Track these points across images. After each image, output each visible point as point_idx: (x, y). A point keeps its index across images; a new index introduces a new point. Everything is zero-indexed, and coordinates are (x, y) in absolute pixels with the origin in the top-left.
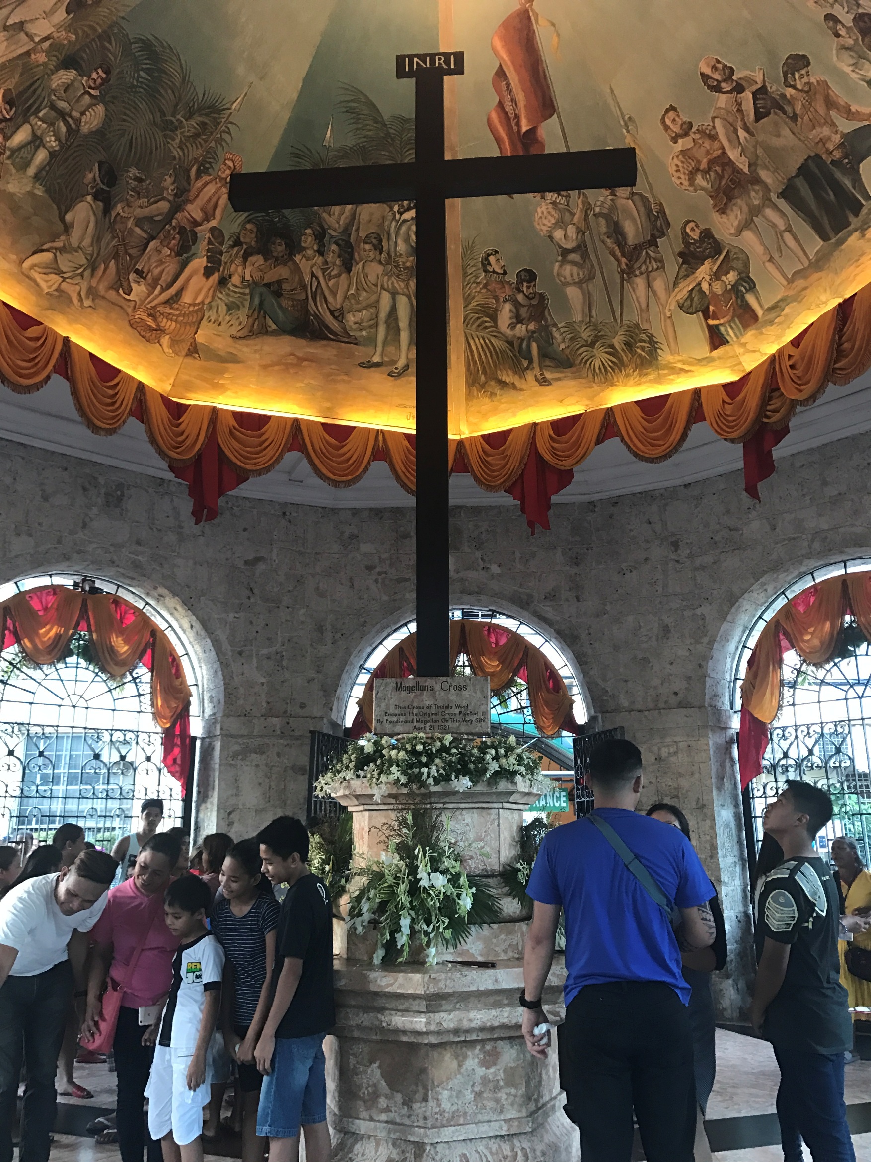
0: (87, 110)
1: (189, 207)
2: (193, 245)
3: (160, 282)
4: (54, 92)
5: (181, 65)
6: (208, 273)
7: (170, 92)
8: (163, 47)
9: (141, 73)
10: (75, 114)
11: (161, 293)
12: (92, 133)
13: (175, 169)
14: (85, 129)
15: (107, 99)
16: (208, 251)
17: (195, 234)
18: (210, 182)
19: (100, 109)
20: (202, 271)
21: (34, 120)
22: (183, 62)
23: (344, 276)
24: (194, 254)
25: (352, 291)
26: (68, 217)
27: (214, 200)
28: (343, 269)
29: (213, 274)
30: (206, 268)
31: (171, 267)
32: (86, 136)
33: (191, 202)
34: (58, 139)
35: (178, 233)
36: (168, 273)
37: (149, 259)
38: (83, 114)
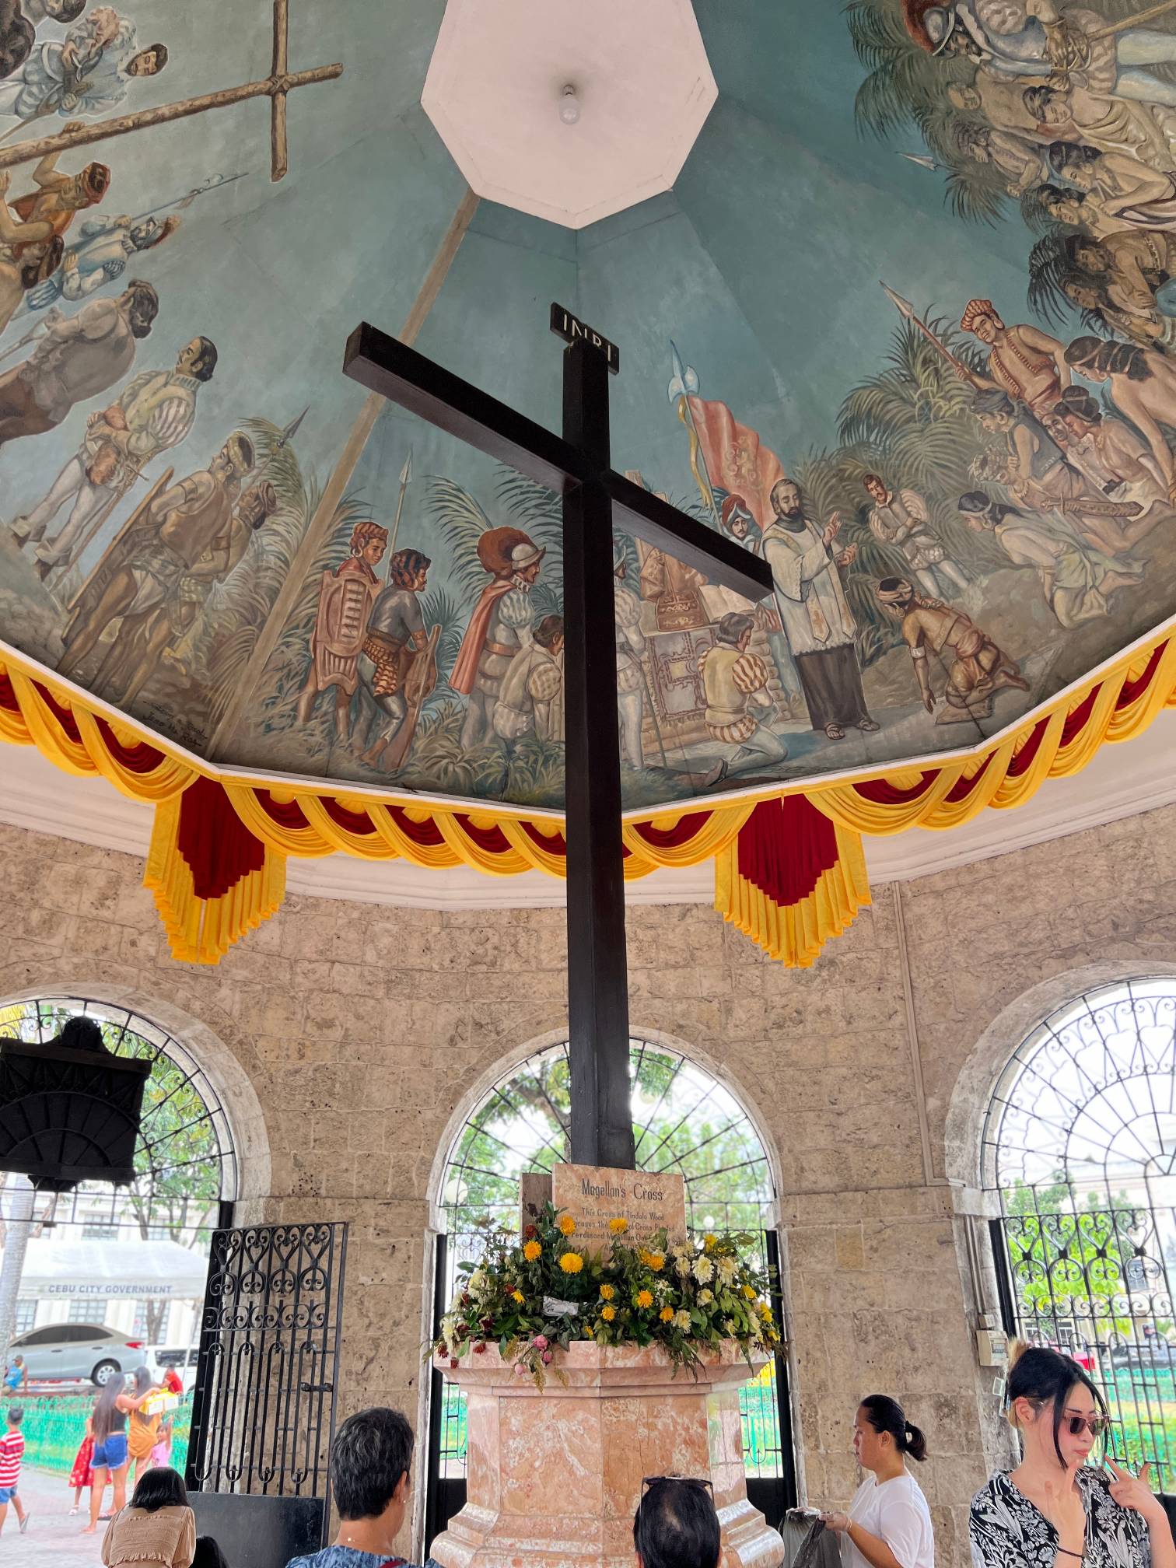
0: (905, 509)
1: (1029, 394)
2: (1086, 392)
3: (1134, 456)
4: (888, 539)
5: (864, 388)
6: (1140, 372)
7: (890, 406)
8: (847, 408)
9: (872, 439)
10: (909, 522)
11: (1153, 458)
12: (929, 509)
13: (974, 411)
14: (923, 516)
15: (895, 483)
16: (1102, 368)
17: (1071, 388)
18: (998, 357)
19: (906, 494)
20: (1134, 383)
21: (914, 566)
22: (859, 385)
23: (1108, 162)
24: (1103, 395)
25: (1133, 151)
26: (1017, 559)
27: (1026, 352)
28: (1097, 162)
29: (1145, 363)
30: (1131, 375)
31: (1114, 435)
32: (931, 515)
33: (1022, 390)
34: (932, 547)
35: (1063, 418)
36: (1123, 442)
37: (1093, 468)
38: (909, 514)
